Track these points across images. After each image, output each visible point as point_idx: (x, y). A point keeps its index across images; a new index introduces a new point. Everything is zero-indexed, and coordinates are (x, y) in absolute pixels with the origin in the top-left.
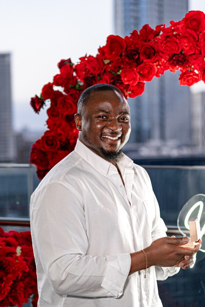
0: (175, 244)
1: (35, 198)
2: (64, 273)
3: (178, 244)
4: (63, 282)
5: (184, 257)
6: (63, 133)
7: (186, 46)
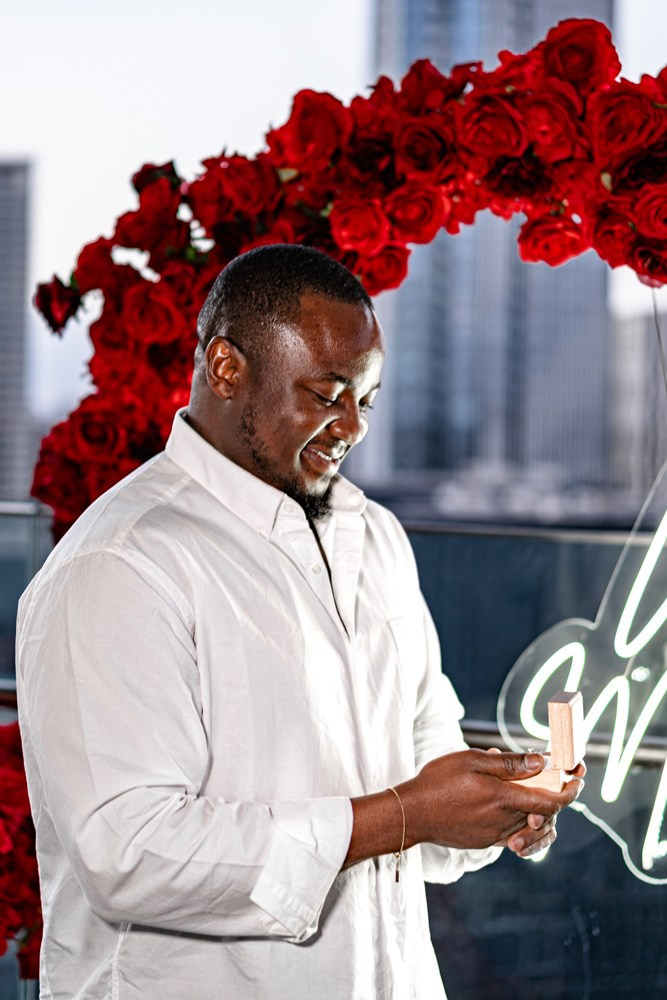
0: (498, 774)
1: (31, 603)
2: (130, 849)
3: (508, 775)
4: (125, 880)
5: (526, 818)
6: (138, 403)
7: (544, 133)
